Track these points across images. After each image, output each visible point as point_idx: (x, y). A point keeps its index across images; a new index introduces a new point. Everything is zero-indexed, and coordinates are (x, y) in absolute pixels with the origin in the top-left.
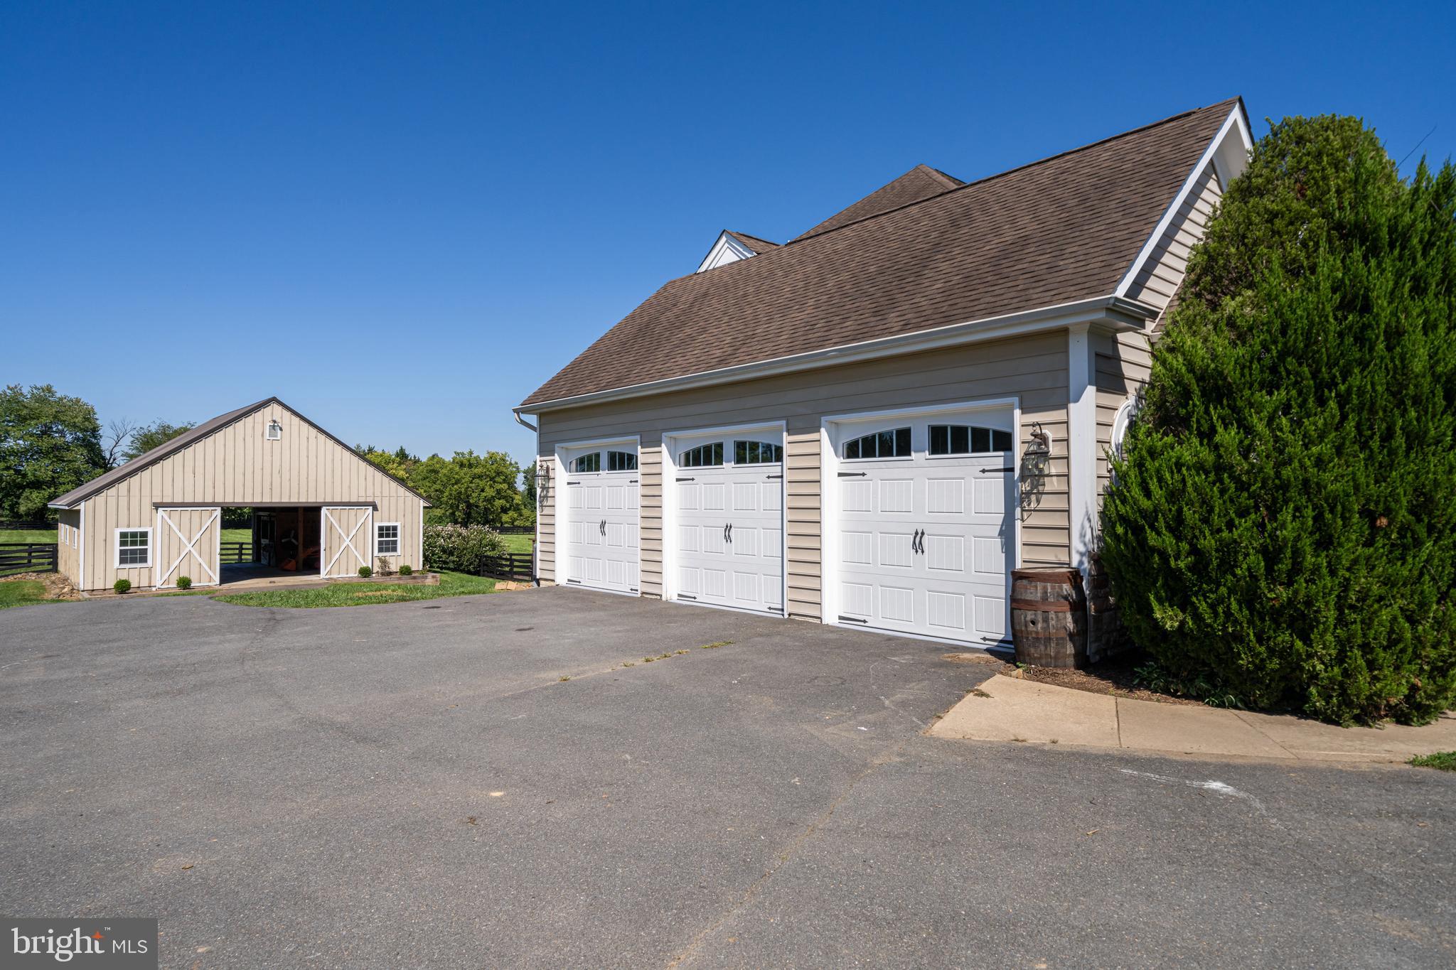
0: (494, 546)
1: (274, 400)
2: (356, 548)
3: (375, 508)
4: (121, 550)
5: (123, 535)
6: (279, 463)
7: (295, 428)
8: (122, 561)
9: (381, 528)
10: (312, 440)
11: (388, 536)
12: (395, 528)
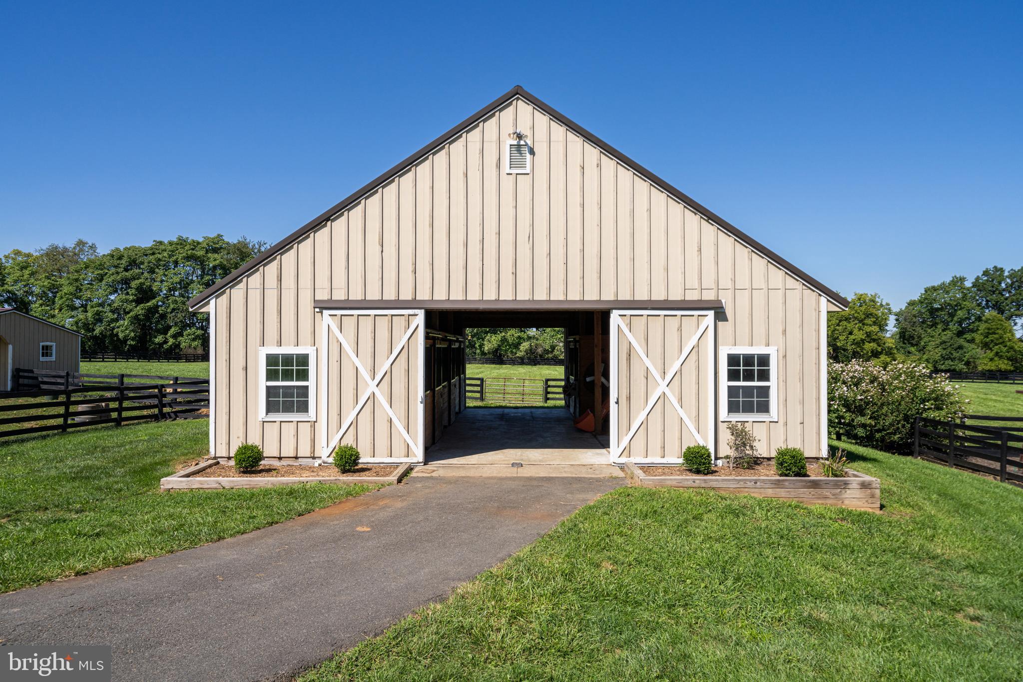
0: (939, 401)
1: (518, 93)
2: (681, 400)
3: (720, 315)
4: (268, 388)
5: (272, 360)
6: (528, 222)
7: (558, 149)
8: (271, 407)
9: (733, 360)
10: (591, 172)
11: (749, 376)
12: (764, 360)
